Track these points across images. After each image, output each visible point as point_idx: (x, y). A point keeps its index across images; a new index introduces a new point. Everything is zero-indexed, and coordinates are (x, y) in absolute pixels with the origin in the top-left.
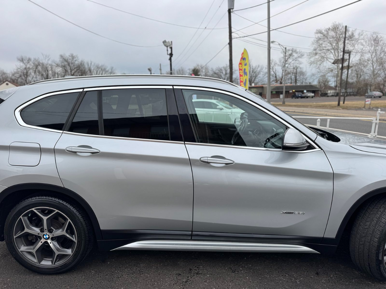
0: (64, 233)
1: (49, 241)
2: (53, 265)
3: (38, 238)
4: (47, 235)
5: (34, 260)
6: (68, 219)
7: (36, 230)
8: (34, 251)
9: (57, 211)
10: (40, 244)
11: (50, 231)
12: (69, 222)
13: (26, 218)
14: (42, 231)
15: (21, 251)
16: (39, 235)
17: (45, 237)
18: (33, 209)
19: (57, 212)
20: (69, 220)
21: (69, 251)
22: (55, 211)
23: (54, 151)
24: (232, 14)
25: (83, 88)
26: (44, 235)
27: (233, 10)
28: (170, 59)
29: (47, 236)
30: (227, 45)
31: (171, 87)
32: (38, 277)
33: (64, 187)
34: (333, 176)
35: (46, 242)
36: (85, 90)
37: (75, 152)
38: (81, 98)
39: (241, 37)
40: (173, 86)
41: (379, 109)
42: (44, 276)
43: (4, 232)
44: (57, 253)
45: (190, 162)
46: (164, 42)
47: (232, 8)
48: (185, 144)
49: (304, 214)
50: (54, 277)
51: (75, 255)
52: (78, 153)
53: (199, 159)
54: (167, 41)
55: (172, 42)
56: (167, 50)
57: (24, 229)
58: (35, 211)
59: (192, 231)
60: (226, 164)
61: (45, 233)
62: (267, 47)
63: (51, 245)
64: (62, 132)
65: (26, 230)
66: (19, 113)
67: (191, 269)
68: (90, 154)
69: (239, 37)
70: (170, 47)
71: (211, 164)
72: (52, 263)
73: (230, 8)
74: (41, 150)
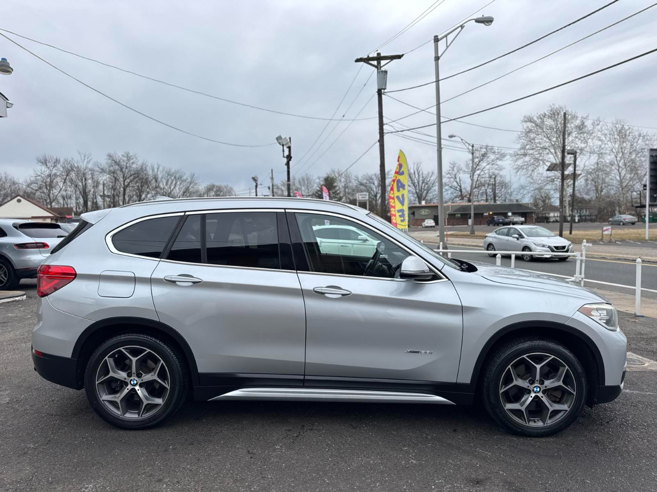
0: (156, 377)
1: (137, 388)
2: (140, 418)
3: (124, 384)
4: (135, 380)
5: (117, 412)
6: (160, 361)
7: (122, 375)
8: (118, 401)
9: (148, 350)
10: (126, 391)
11: (139, 376)
12: (162, 363)
13: (111, 360)
14: (129, 375)
15: (103, 400)
16: (126, 380)
17: (132, 382)
18: (121, 348)
19: (149, 352)
20: (162, 361)
21: (159, 401)
22: (146, 350)
23: (150, 281)
24: (383, 96)
25: (185, 212)
26: (131, 380)
27: (385, 91)
28: (288, 164)
29: (135, 382)
30: (376, 143)
31: (283, 211)
32: (121, 432)
33: (160, 322)
34: (461, 310)
35: (133, 390)
36: (187, 213)
37: (174, 282)
38: (182, 223)
39: (398, 131)
40: (285, 209)
41: (585, 241)
42: (128, 432)
43: (85, 377)
44: (145, 402)
45: (302, 293)
46: (279, 139)
47: (384, 87)
48: (297, 273)
49: (431, 353)
50: (141, 432)
51: (167, 404)
52: (177, 283)
53: (312, 289)
54: (283, 137)
55: (290, 138)
56: (283, 151)
57: (108, 373)
58: (123, 350)
59: (304, 375)
60: (343, 295)
61: (132, 378)
62: (436, 145)
63: (139, 392)
64: (159, 259)
65: (111, 374)
66: (111, 239)
67: (303, 426)
68: (191, 284)
69: (395, 131)
70: (288, 146)
71: (326, 295)
72: (139, 415)
73: (379, 88)
74: (135, 280)
